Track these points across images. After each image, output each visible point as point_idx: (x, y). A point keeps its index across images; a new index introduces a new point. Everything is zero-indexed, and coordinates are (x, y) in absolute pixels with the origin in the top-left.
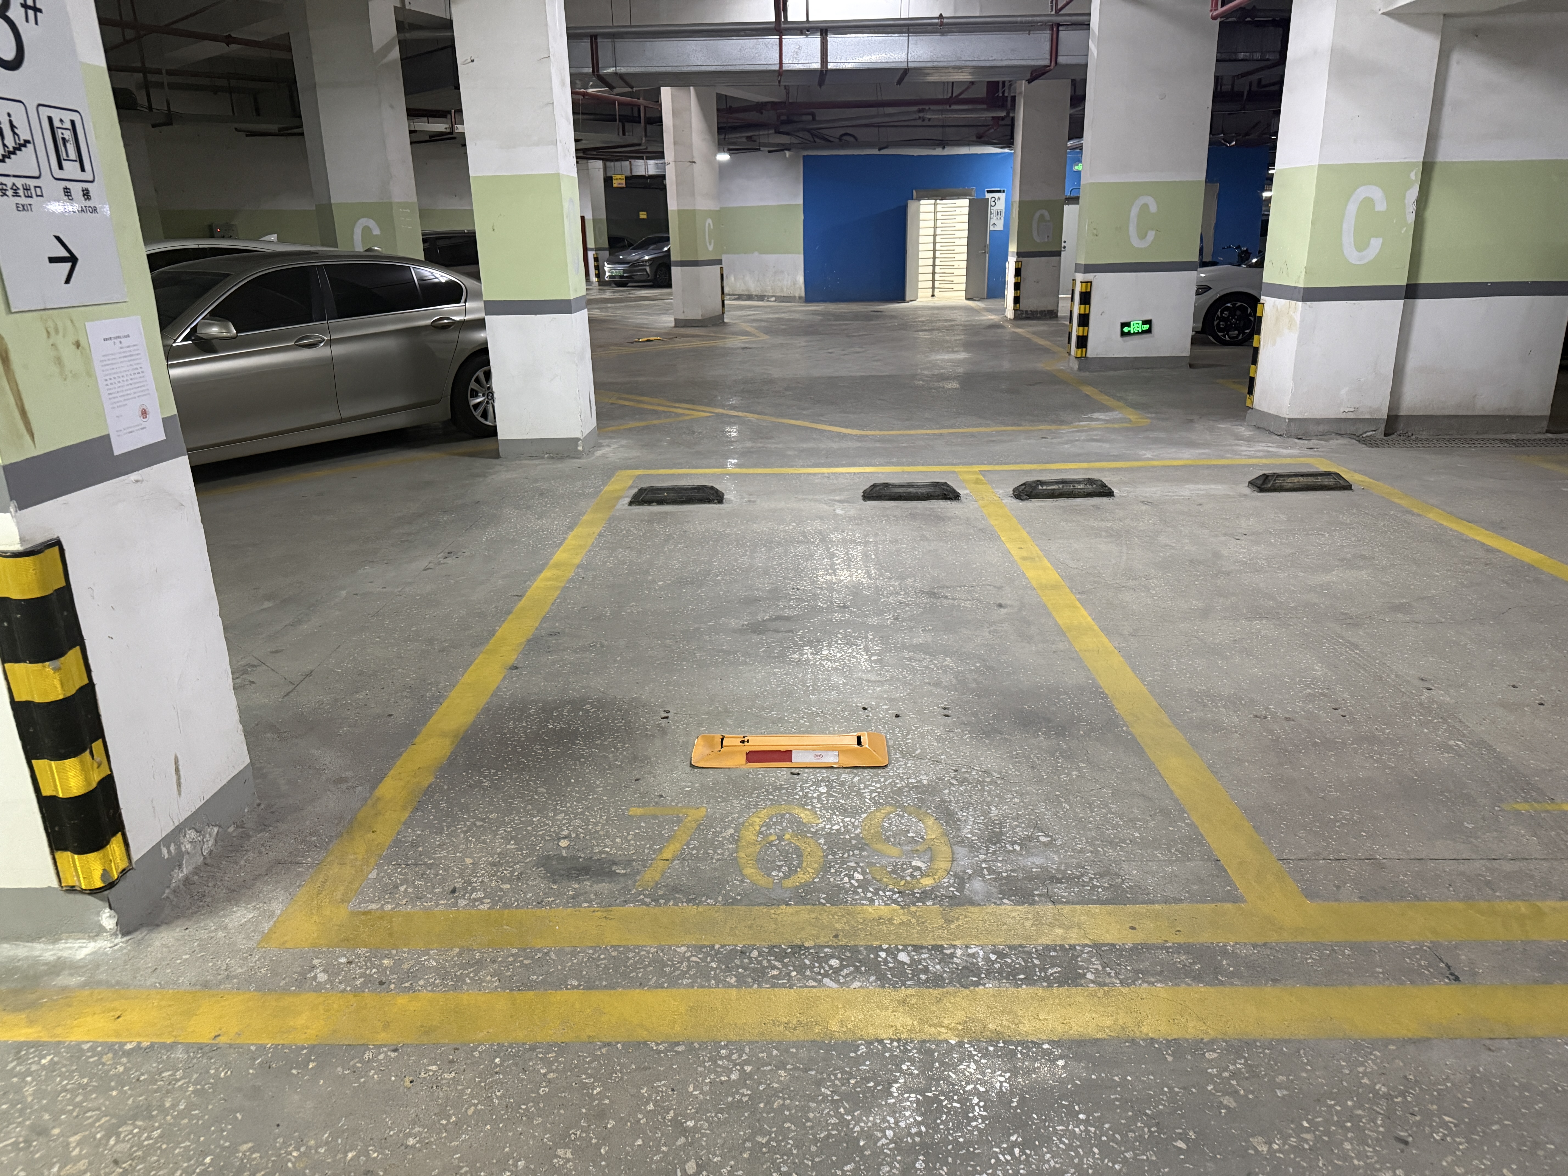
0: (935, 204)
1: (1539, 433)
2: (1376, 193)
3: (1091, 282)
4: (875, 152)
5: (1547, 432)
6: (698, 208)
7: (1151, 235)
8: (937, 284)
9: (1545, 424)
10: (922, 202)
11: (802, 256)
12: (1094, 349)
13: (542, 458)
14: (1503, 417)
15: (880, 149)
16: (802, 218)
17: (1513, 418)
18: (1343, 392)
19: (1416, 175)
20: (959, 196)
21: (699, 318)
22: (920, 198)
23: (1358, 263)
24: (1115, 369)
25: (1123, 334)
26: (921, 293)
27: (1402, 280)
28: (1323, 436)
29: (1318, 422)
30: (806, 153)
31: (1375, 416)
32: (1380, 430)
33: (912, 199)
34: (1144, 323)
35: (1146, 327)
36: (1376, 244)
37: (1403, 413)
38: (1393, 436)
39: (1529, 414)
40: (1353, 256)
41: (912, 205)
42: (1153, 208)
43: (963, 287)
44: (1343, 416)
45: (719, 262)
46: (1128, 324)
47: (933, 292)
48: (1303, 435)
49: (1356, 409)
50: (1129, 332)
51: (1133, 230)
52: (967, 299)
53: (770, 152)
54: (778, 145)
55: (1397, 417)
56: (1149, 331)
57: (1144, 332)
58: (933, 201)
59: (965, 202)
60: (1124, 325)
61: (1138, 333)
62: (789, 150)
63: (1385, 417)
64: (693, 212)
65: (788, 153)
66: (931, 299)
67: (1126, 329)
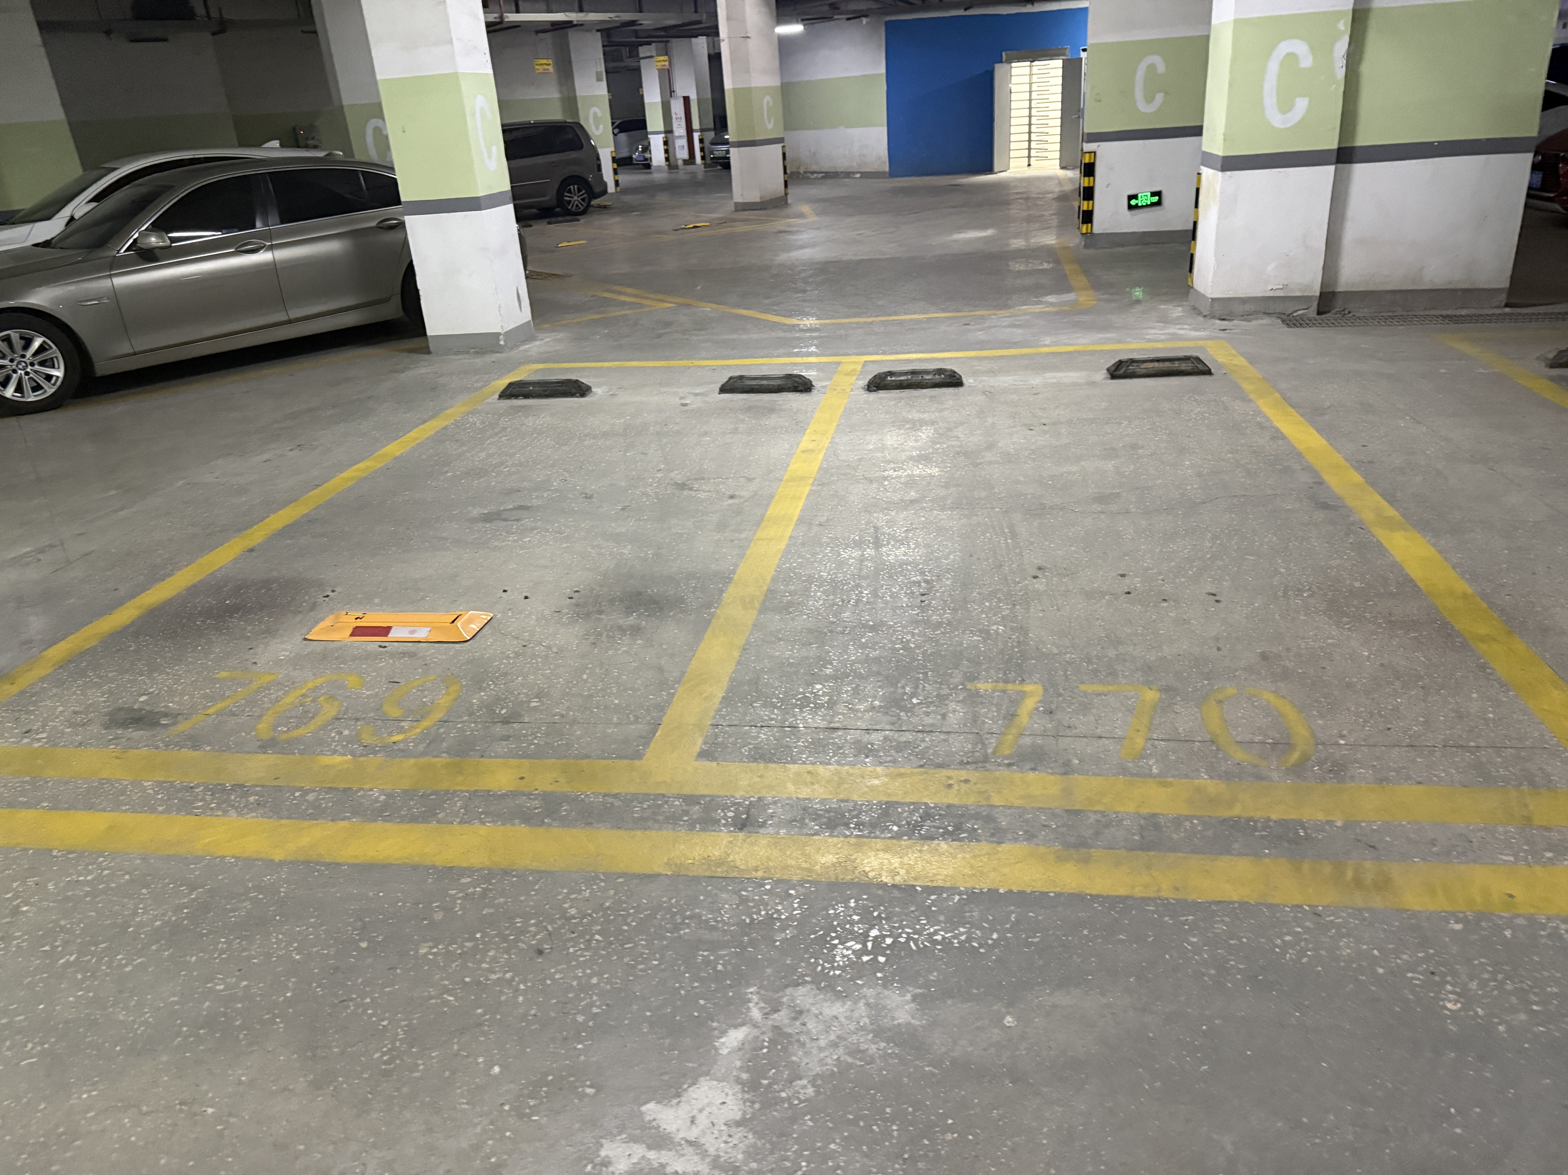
0: (1031, 66)
1: (1498, 307)
2: (1300, 48)
3: (1095, 153)
4: (961, 12)
5: (1507, 306)
6: (753, 85)
7: (1159, 98)
8: (1033, 153)
9: (1503, 297)
10: (1013, 65)
11: (885, 129)
12: (1100, 224)
13: (468, 353)
14: (1453, 291)
15: (966, 9)
16: (885, 88)
17: (1467, 292)
18: (1270, 268)
19: (1345, 24)
20: (1052, 56)
21: (758, 200)
22: (1010, 61)
23: (1282, 127)
24: (1123, 245)
25: (1130, 207)
26: (1013, 163)
27: (1332, 143)
28: (1247, 316)
29: (1244, 301)
30: (888, 18)
31: (1306, 294)
32: (1312, 309)
33: (1001, 62)
34: (1153, 194)
35: (1156, 199)
36: (1302, 104)
37: (1340, 289)
38: (1329, 315)
39: (1486, 287)
40: (1277, 120)
41: (999, 70)
42: (1161, 68)
43: (1057, 155)
44: (1271, 294)
45: (780, 140)
46: (1135, 197)
47: (1029, 161)
48: (1227, 315)
49: (1285, 286)
50: (1137, 204)
51: (1139, 94)
52: (1062, 168)
53: (848, 19)
54: (854, 12)
55: (1334, 294)
56: (1159, 203)
57: (1153, 204)
58: (1028, 63)
59: (1058, 63)
60: (1131, 197)
61: (1147, 206)
62: (866, 16)
63: (1318, 294)
64: (749, 90)
65: (864, 20)
66: (1027, 168)
67: (1133, 202)
